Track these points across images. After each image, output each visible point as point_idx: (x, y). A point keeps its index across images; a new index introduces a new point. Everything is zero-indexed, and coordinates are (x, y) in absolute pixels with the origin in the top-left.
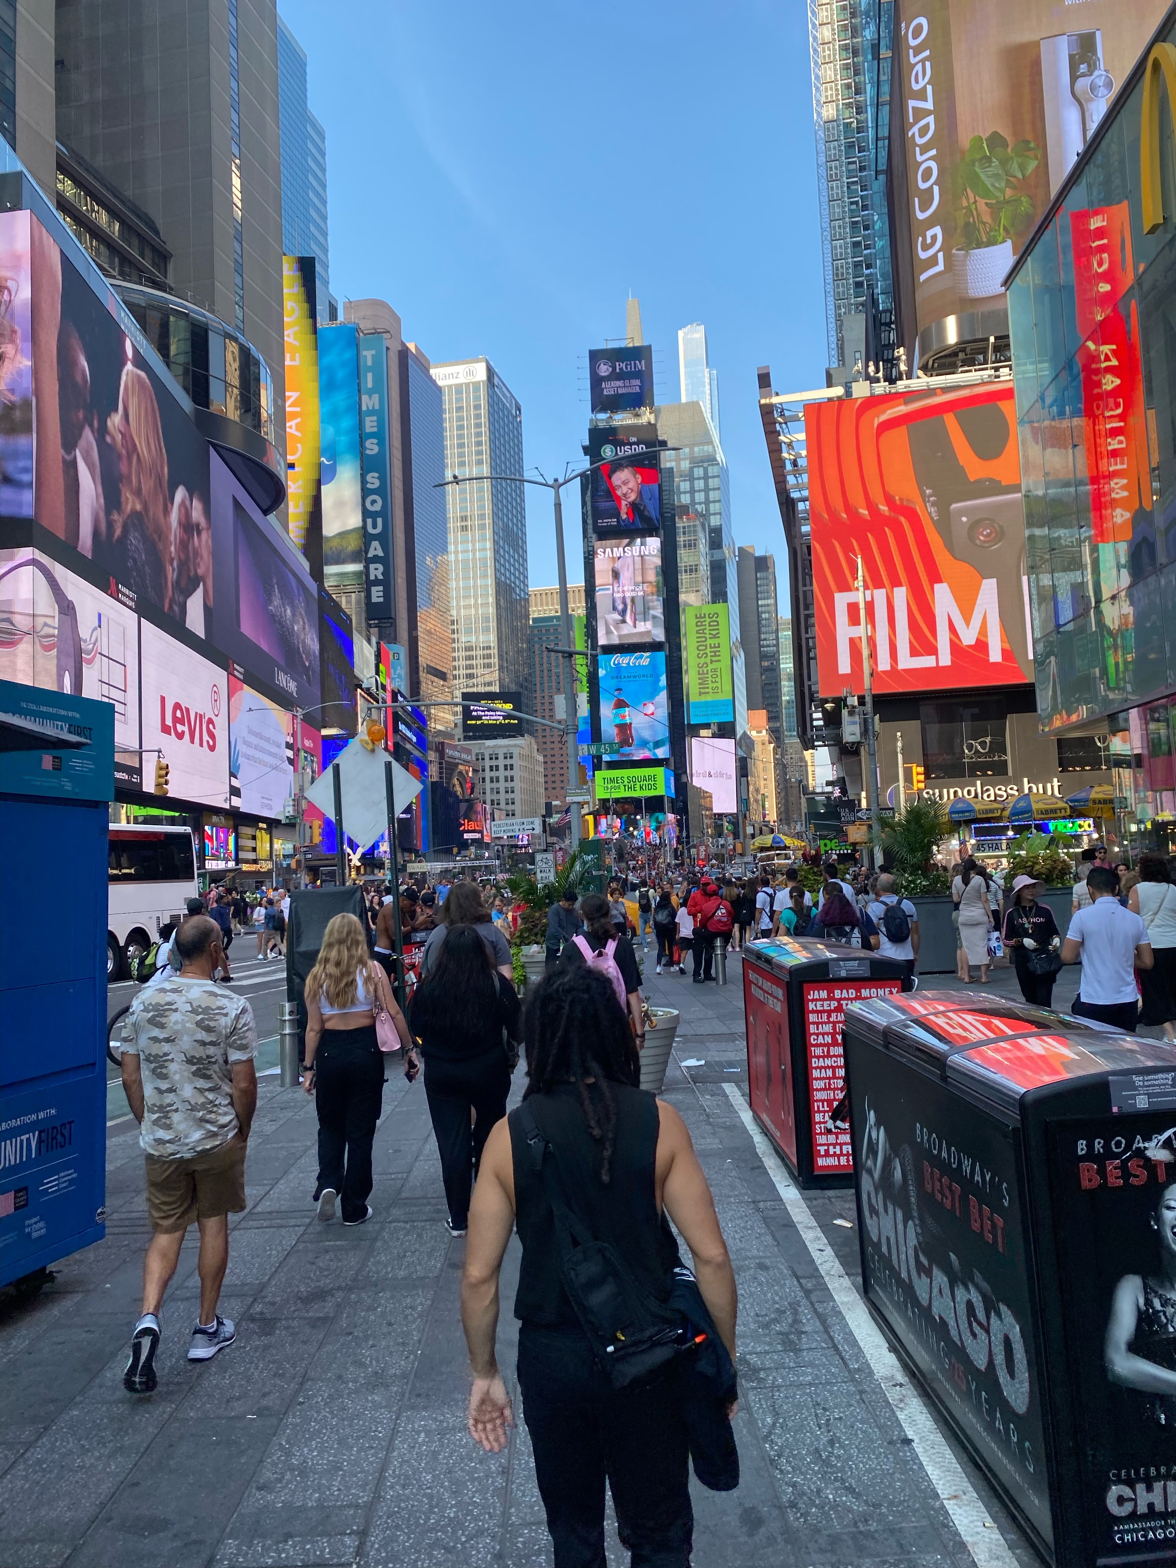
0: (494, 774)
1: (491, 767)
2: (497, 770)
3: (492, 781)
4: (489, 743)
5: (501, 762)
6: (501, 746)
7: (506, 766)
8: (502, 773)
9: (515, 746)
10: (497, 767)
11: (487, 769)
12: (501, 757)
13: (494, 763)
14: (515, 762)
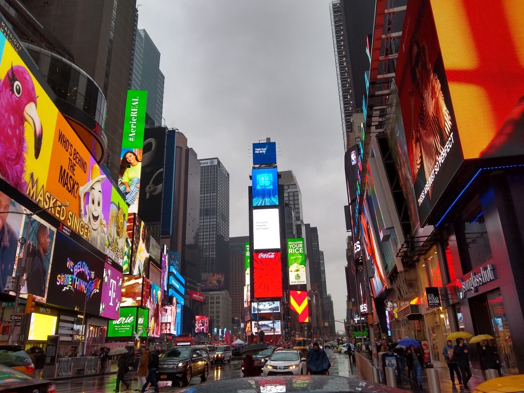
0: (212, 305)
1: (211, 303)
2: (213, 303)
3: (211, 308)
4: (211, 293)
5: (215, 301)
6: (215, 294)
7: (217, 302)
9: (221, 294)
11: (209, 303)
12: (215, 298)
13: (212, 301)
14: (221, 300)
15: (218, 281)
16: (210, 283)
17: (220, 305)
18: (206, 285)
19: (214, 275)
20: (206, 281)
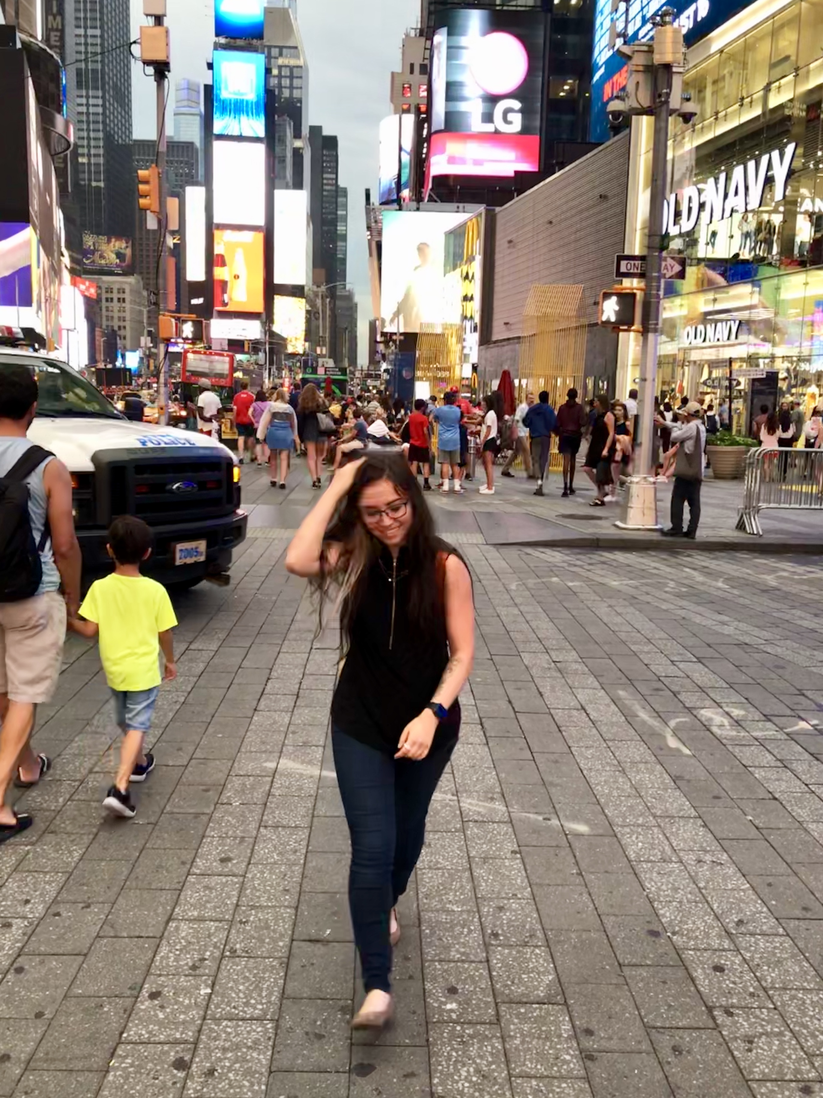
0: (109, 304)
1: (107, 299)
2: (112, 301)
4: (105, 278)
5: (115, 296)
6: (114, 282)
7: (119, 299)
8: (115, 304)
9: (126, 283)
10: (112, 299)
11: (104, 301)
12: (115, 291)
13: (109, 296)
14: (127, 296)
15: (119, 255)
16: (102, 257)
17: (127, 305)
18: (93, 262)
19: (109, 241)
20: (93, 252)
